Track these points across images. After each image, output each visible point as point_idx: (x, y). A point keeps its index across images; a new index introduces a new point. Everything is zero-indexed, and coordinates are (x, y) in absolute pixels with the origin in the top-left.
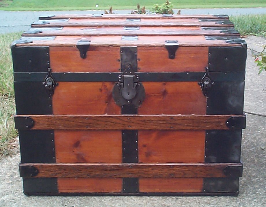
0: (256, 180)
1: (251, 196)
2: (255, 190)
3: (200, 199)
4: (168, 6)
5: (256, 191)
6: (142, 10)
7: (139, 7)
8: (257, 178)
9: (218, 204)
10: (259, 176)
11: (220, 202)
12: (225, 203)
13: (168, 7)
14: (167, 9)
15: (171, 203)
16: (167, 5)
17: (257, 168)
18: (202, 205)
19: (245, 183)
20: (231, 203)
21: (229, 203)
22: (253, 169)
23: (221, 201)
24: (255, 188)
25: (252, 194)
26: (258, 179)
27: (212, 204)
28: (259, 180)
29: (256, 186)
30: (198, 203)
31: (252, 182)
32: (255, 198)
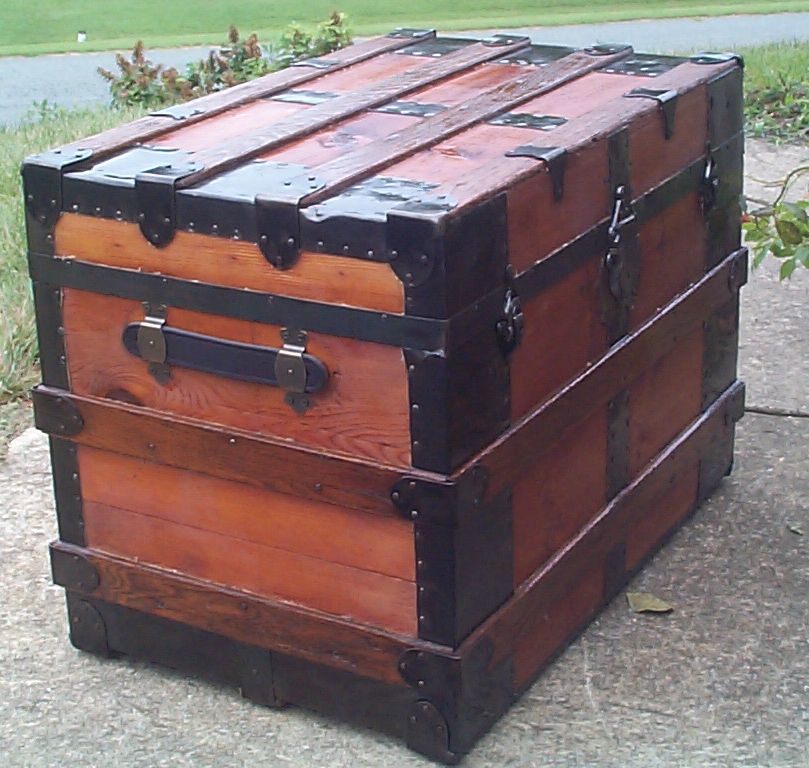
0: (793, 644)
1: (789, 700)
2: (798, 679)
3: (615, 726)
4: (338, 31)
5: (801, 682)
6: (247, 48)
7: (234, 37)
8: (795, 635)
9: (682, 737)
10: (800, 629)
11: (686, 730)
12: (704, 733)
13: (337, 35)
14: (334, 39)
15: (521, 748)
16: (332, 27)
17: (788, 601)
18: (629, 747)
19: (759, 656)
20: (726, 733)
21: (718, 731)
22: (777, 603)
23: (688, 727)
24: (795, 672)
25: (789, 695)
26: (798, 638)
27: (661, 739)
28: (802, 644)
29: (798, 665)
30: (615, 741)
31: (782, 651)
32: (803, 707)
